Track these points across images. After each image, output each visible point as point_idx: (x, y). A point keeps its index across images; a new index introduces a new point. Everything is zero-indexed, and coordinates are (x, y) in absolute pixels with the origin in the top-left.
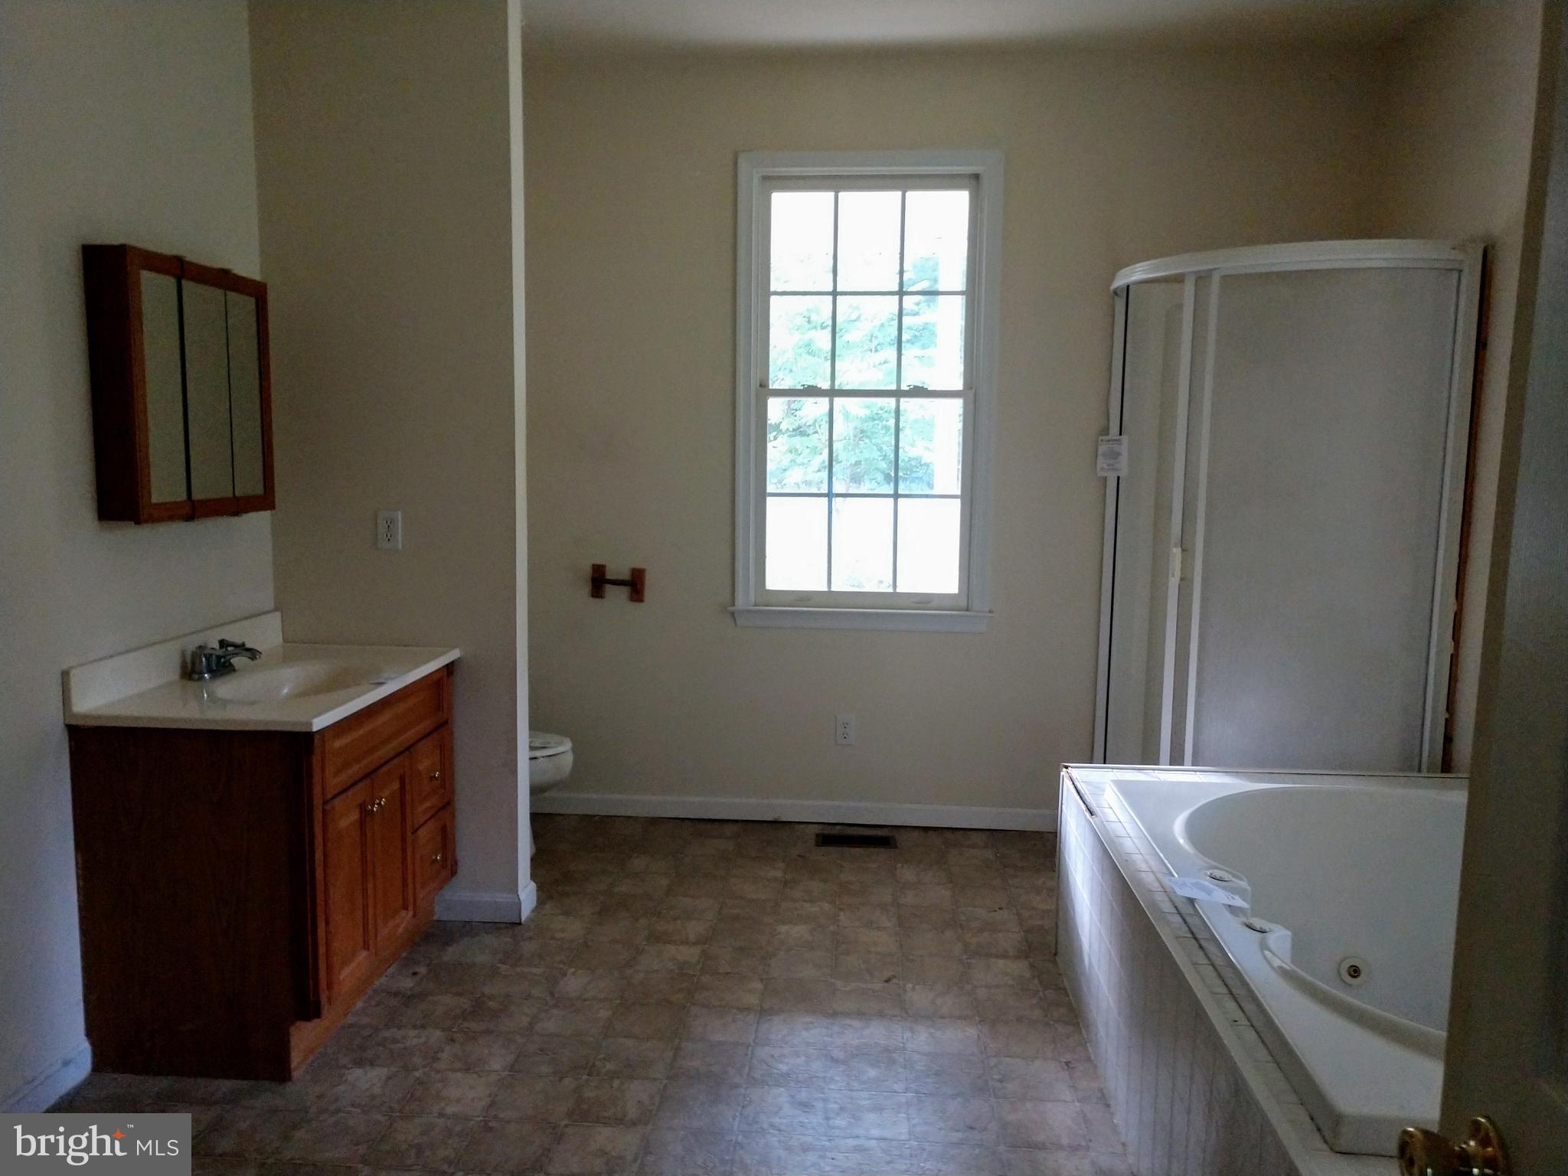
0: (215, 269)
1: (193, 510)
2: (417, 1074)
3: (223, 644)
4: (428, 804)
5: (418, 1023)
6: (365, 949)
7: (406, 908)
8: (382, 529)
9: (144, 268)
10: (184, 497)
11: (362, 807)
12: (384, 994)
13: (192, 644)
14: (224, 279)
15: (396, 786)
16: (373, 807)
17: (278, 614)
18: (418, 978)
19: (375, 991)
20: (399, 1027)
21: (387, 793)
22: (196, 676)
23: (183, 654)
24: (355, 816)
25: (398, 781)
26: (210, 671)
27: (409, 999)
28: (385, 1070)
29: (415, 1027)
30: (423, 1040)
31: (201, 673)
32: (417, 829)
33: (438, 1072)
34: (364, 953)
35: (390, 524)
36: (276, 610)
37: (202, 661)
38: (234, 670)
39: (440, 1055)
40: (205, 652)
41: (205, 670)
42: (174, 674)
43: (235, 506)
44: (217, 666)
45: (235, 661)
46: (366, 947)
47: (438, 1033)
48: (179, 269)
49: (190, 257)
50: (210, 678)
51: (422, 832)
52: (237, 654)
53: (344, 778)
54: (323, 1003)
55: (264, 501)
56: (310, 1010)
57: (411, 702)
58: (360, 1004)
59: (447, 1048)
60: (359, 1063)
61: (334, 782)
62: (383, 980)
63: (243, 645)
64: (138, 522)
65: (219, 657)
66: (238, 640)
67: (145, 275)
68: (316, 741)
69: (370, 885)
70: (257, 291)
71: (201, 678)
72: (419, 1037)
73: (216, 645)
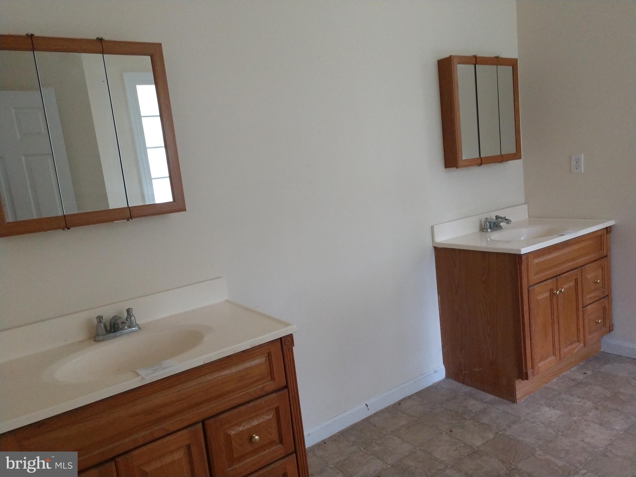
0: (493, 58)
1: (481, 162)
2: (575, 418)
3: (497, 217)
4: (592, 295)
5: (582, 396)
6: (553, 355)
7: (579, 341)
8: (573, 164)
9: (459, 63)
10: (478, 156)
11: (551, 291)
12: (568, 379)
13: (483, 217)
14: (497, 61)
15: (572, 284)
16: (557, 292)
17: (526, 205)
18: (585, 375)
19: (563, 376)
20: (572, 395)
21: (566, 286)
22: (485, 230)
23: (481, 221)
24: (547, 294)
25: (574, 281)
26: (490, 228)
27: (579, 384)
28: (559, 412)
29: (579, 397)
30: (581, 404)
31: (487, 229)
32: (586, 306)
33: (586, 421)
34: (553, 357)
35: (578, 161)
36: (525, 203)
37: (487, 224)
38: (502, 228)
39: (589, 413)
40: (488, 220)
41: (488, 228)
42: (477, 229)
43: (501, 159)
44: (494, 226)
45: (502, 224)
46: (554, 354)
47: (590, 403)
48: (476, 61)
49: (479, 55)
50: (490, 231)
51: (589, 307)
52: (502, 222)
53: (541, 276)
54: (529, 374)
55: (517, 156)
56: (524, 376)
57: (582, 245)
58: (555, 380)
59: (593, 411)
60: (549, 406)
61: (534, 278)
62: (568, 372)
63: (505, 218)
64: (457, 168)
65: (494, 223)
66: (503, 216)
67: (459, 66)
68: (523, 258)
69: (556, 327)
70: (513, 63)
71: (487, 231)
72: (580, 402)
73: (494, 218)
